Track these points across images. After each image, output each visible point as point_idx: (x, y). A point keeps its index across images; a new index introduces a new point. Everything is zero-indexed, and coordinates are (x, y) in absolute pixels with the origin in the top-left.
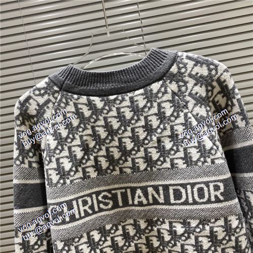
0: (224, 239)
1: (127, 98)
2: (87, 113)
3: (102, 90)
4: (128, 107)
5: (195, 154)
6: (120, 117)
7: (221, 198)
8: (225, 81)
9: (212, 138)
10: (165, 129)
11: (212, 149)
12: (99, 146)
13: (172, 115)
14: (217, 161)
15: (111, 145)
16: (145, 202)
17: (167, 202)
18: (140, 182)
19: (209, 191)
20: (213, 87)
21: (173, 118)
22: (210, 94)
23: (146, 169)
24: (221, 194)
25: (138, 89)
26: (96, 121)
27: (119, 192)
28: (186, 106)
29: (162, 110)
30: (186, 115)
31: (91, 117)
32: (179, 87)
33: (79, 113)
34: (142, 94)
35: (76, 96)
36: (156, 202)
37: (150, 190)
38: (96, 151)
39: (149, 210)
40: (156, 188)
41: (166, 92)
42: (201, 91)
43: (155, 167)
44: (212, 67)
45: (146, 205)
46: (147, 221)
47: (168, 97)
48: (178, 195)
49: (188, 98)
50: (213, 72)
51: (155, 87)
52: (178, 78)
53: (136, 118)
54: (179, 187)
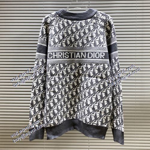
0: (102, 71)
1: (79, 22)
2: (66, 25)
3: (72, 18)
4: (79, 25)
5: (97, 43)
6: (76, 28)
7: (103, 58)
8: (110, 22)
9: (103, 39)
10: (90, 34)
11: (103, 42)
13: (93, 30)
14: (104, 46)
15: (72, 37)
16: (80, 57)
17: (87, 58)
18: (79, 50)
19: (100, 55)
20: (107, 23)
21: (93, 31)
22: (105, 25)
23: (82, 46)
24: (104, 56)
25: (83, 20)
26: (68, 28)
27: (72, 53)
28: (97, 28)
29: (90, 28)
30: (97, 30)
31: (67, 26)
32: (96, 21)
33: (63, 25)
34: (84, 22)
35: (63, 19)
36: (83, 58)
37: (82, 53)
38: (66, 38)
39: (81, 60)
40: (84, 53)
41: (92, 22)
42: (103, 24)
43: (85, 46)
44: (107, 17)
45: (80, 58)
46: (79, 64)
47: (92, 24)
48: (90, 55)
49: (98, 25)
50: (107, 19)
51: (89, 20)
52: (96, 18)
53: (81, 29)
54: (91, 53)
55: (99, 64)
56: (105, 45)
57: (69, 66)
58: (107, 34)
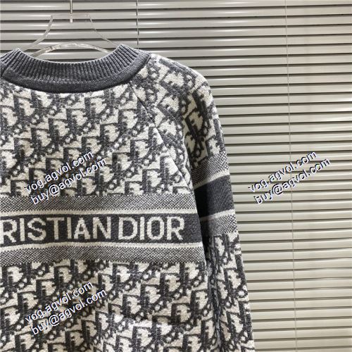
0: (177, 291)
1: (82, 99)
2: (29, 111)
3: (52, 85)
4: (82, 110)
5: (155, 179)
6: (70, 121)
7: (180, 237)
8: (202, 96)
9: (178, 162)
10: (124, 144)
11: (176, 174)
12: (38, 155)
13: (135, 128)
14: (180, 191)
15: (54, 156)
16: (87, 236)
17: (114, 238)
18: (84, 209)
19: (166, 226)
20: (188, 102)
21: (135, 132)
22: (183, 109)
23: (94, 193)
24: (181, 232)
25: (97, 90)
26: (38, 122)
27: (56, 220)
28: (152, 120)
29: (124, 120)
30: (151, 130)
31: (33, 116)
32: (147, 94)
33: (18, 110)
34: (101, 97)
35: (17, 88)
36: (101, 238)
37: (96, 220)
38: (33, 161)
39: (91, 248)
40: (103, 219)
41: (130, 99)
42: (173, 104)
43: (106, 191)
44: (189, 77)
45: (88, 241)
46: (86, 263)
47: (133, 104)
48: (128, 229)
49: (156, 110)
50: (190, 84)
51: (119, 90)
52: (147, 83)
53: (89, 125)
54: (131, 219)
55: (161, 266)
56: (185, 185)
57: (47, 271)
58: (192, 144)
